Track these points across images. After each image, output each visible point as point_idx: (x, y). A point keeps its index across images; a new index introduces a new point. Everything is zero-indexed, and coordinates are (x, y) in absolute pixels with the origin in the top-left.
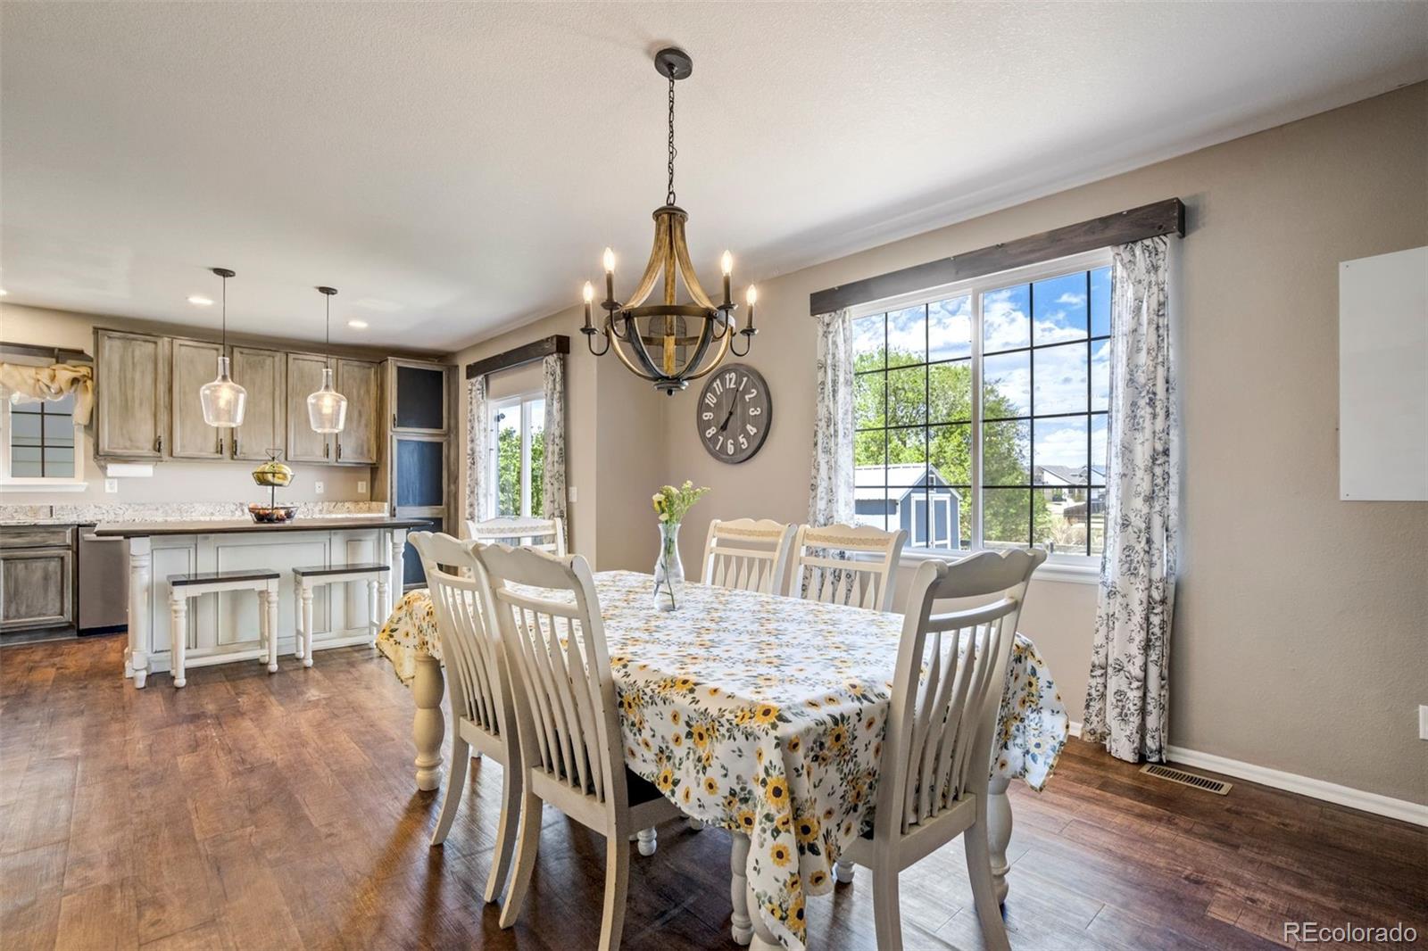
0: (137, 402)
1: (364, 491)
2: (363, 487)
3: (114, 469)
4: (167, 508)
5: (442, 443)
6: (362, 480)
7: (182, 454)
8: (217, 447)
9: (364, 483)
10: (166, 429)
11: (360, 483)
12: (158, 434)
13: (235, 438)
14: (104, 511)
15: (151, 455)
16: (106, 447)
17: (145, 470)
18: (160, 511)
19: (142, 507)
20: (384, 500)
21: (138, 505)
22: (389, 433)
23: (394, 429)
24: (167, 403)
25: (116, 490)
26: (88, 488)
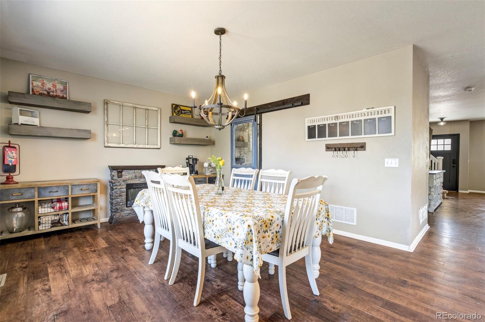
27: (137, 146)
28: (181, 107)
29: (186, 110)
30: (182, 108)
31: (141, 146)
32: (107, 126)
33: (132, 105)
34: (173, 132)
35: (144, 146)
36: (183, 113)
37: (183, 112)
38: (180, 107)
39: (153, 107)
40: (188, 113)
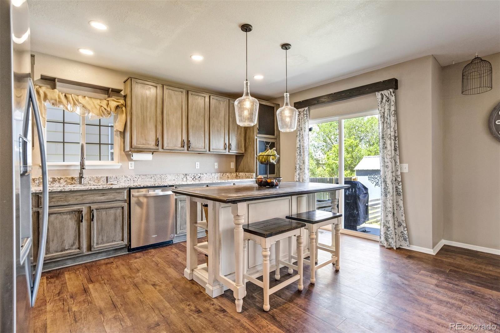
0: (148, 119)
1: (233, 167)
2: (233, 165)
3: (136, 156)
4: (156, 177)
5: (274, 143)
6: (232, 162)
7: (167, 148)
8: (182, 144)
9: (233, 163)
10: (160, 134)
11: (231, 163)
12: (158, 137)
13: (189, 140)
14: (129, 179)
15: (154, 148)
16: (135, 144)
17: (148, 157)
18: (153, 179)
19: (145, 177)
20: (253, 172)
21: (143, 175)
22: (256, 138)
23: (257, 135)
24: (161, 120)
25: (133, 168)
26: (121, 166)
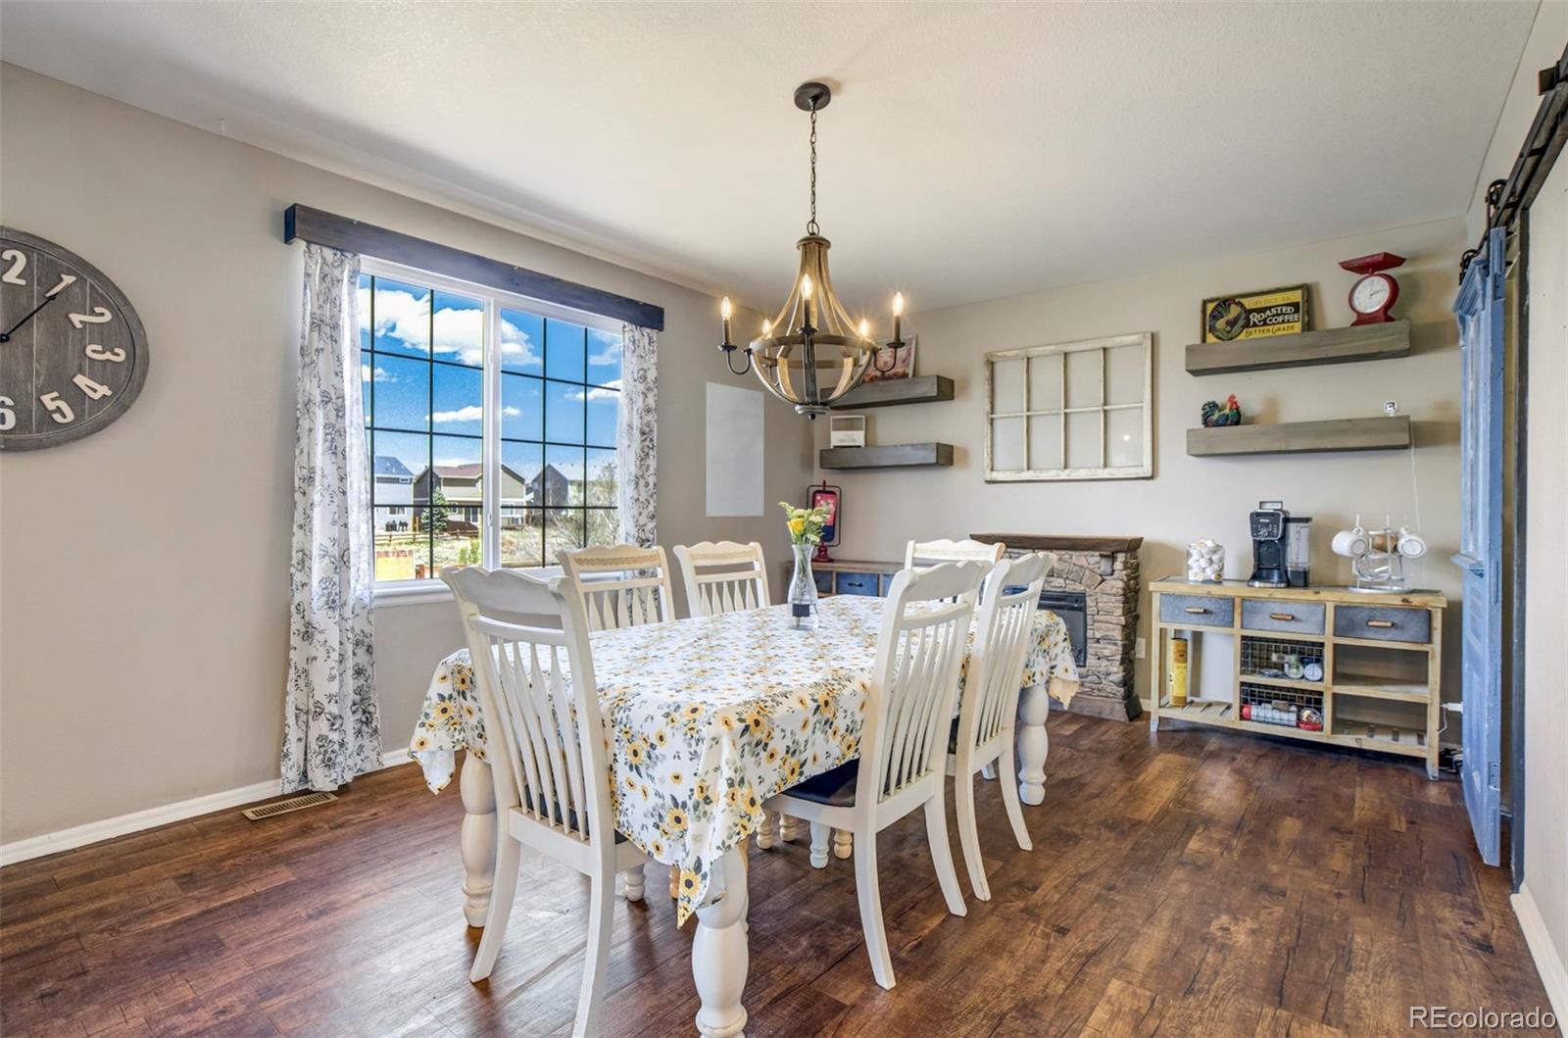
27: (1069, 475)
28: (1243, 301)
29: (1270, 308)
30: (1248, 303)
31: (1082, 474)
32: (992, 424)
33: (1053, 347)
34: (1203, 409)
35: (1094, 472)
36: (1255, 325)
37: (1255, 318)
38: (1239, 304)
39: (1123, 335)
40: (1280, 319)
